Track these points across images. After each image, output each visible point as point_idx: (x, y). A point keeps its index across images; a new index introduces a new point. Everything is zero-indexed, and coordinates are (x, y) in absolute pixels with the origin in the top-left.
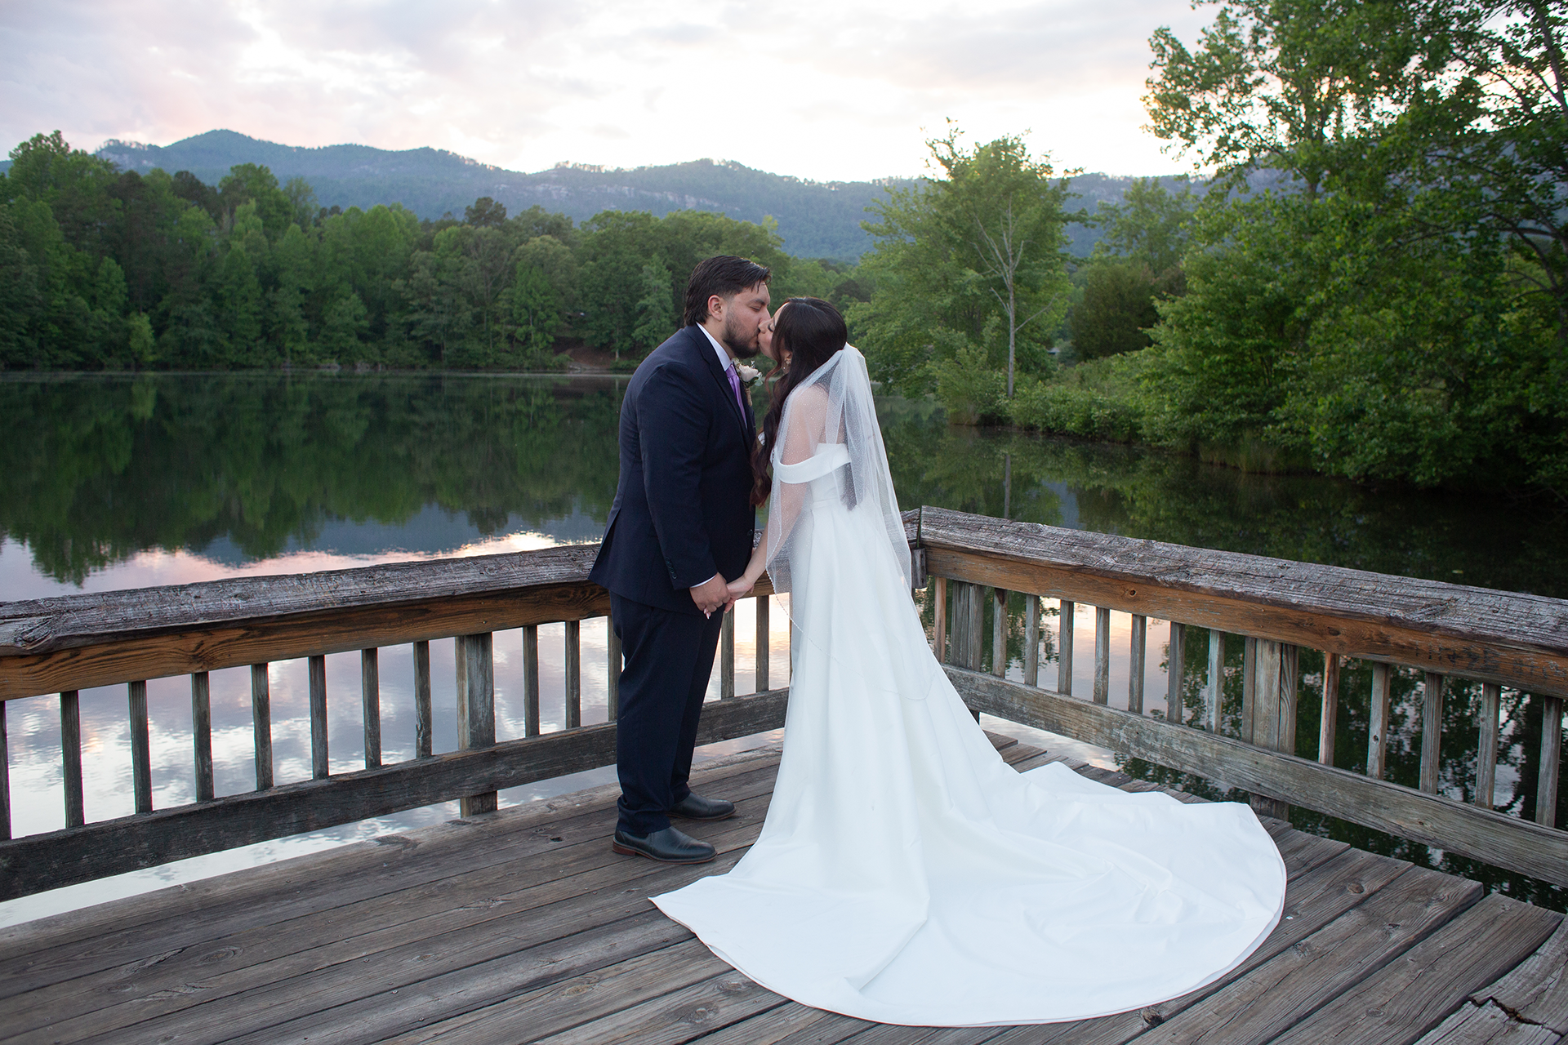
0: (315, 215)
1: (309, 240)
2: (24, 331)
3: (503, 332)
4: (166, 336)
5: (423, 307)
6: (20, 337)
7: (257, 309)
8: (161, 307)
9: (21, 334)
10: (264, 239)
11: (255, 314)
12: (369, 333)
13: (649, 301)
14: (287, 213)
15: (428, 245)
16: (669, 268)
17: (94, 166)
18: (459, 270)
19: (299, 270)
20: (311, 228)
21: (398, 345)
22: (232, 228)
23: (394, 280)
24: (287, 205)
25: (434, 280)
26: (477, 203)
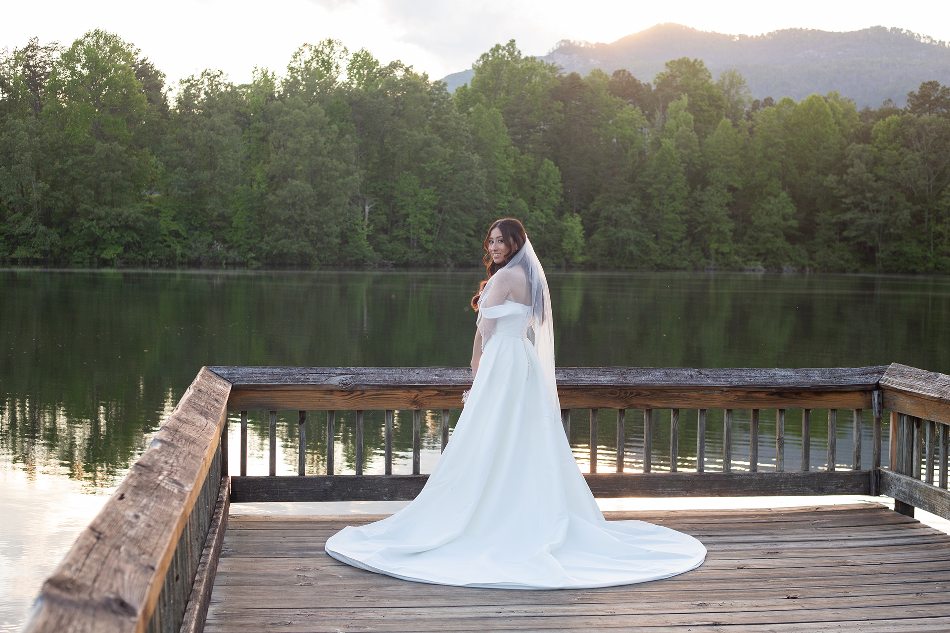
0: (748, 108)
1: (739, 135)
2: (472, 233)
3: (946, 234)
4: (595, 236)
5: (856, 205)
6: (468, 238)
7: (683, 208)
8: (593, 208)
9: (469, 235)
10: (694, 136)
11: (682, 213)
12: (798, 234)
14: (719, 107)
15: (865, 136)
17: (541, 71)
18: (899, 163)
19: (728, 167)
20: (743, 122)
21: (829, 246)
22: (663, 126)
23: (827, 175)
24: (720, 99)
25: (870, 175)
26: (921, 88)
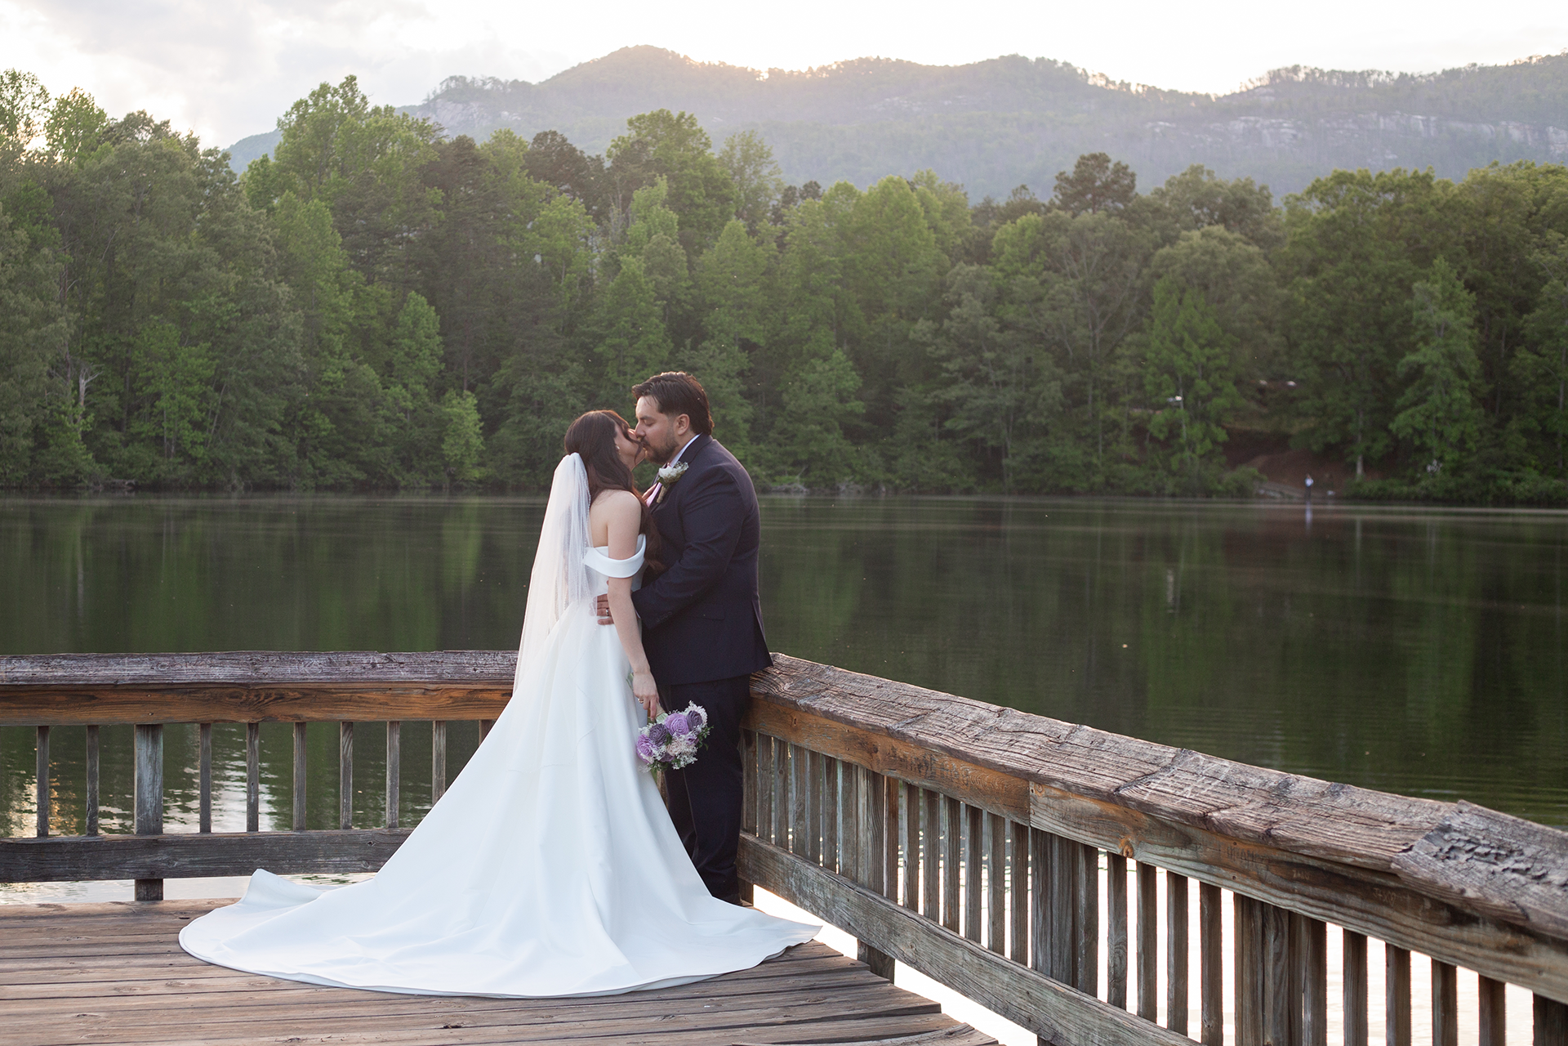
0: (776, 199)
1: (759, 250)
2: (278, 427)
3: (1125, 423)
4: (503, 432)
5: (967, 373)
6: (271, 437)
8: (498, 381)
9: (272, 431)
10: (680, 250)
12: (865, 425)
13: (1426, 355)
14: (725, 200)
15: (980, 252)
16: (1470, 286)
17: (403, 133)
18: (1040, 299)
19: (740, 307)
20: (766, 225)
21: (919, 447)
22: (624, 232)
23: (915, 320)
24: (725, 184)
25: (990, 320)
26: (1078, 166)
